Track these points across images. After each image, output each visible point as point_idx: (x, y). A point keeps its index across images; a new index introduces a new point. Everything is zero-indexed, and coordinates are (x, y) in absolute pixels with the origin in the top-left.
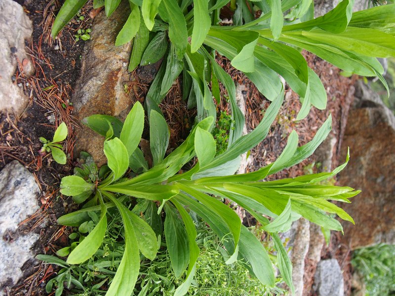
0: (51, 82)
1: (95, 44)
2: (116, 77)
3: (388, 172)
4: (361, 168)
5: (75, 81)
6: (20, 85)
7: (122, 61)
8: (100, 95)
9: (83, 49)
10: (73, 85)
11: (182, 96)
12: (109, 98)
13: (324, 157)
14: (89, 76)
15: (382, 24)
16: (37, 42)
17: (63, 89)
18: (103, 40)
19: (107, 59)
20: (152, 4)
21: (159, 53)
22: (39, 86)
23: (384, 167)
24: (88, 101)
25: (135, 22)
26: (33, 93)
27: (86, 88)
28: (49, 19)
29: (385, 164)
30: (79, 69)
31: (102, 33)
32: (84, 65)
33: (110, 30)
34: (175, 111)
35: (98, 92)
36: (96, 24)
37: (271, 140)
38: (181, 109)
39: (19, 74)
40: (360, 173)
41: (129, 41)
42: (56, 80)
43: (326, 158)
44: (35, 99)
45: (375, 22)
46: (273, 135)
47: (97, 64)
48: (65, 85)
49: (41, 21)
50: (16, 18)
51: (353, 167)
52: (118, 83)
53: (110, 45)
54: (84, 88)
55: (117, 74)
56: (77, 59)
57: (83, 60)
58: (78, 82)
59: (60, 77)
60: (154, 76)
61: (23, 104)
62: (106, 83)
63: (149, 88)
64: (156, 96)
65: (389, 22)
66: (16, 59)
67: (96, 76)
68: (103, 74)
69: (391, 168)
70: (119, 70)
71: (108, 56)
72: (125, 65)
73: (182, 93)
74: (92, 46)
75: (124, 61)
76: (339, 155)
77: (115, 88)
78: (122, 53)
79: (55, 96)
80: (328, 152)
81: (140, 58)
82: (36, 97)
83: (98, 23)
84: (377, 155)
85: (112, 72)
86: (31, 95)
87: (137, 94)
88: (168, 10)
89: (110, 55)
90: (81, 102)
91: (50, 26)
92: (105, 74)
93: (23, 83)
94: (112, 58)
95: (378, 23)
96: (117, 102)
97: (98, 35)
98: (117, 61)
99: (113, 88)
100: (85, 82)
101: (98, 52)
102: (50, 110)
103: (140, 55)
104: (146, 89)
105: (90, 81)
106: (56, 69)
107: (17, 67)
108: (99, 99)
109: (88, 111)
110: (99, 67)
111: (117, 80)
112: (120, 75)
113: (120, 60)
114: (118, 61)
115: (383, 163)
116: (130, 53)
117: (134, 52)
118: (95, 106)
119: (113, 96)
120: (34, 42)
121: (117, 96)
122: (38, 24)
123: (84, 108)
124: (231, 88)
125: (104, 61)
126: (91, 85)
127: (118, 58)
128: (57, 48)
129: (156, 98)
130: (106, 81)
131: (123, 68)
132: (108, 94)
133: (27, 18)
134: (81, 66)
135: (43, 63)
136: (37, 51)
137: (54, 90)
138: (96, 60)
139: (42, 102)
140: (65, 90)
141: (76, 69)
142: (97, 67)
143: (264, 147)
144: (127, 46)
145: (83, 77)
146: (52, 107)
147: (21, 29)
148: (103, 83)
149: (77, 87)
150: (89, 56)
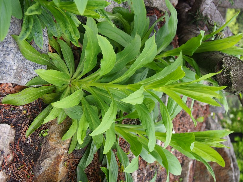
0: (23, 163)
1: (50, 138)
2: (60, 159)
3: (223, 180)
4: (207, 177)
5: (36, 159)
6: (4, 170)
7: (65, 150)
8: (50, 169)
9: (43, 140)
10: (35, 161)
11: (99, 160)
12: (55, 172)
13: (184, 175)
14: (45, 157)
15: (212, 141)
16: (17, 142)
17: (29, 165)
18: (55, 136)
19: (56, 147)
20: (83, 131)
21: (87, 141)
22: (15, 168)
23: (221, 177)
24: (43, 172)
25: (74, 128)
26: (11, 173)
27: (42, 164)
28: (25, 128)
29: (222, 175)
30: (40, 152)
31: (55, 131)
32: (42, 149)
33: (59, 130)
34: (94, 170)
35: (49, 167)
36: (52, 125)
37: (151, 173)
38: (98, 167)
39: (4, 164)
40: (207, 179)
41: (70, 138)
42: (25, 161)
43: (186, 176)
44: (12, 175)
45: (208, 139)
46: (153, 170)
47: (50, 150)
48: (31, 162)
49: (20, 130)
50: (6, 134)
51: (203, 175)
52: (61, 163)
53: (58, 139)
54: (41, 164)
55: (61, 157)
56: (39, 146)
57: (42, 146)
58: (38, 159)
59: (28, 159)
60: (83, 155)
61: (4, 180)
62: (54, 162)
63: (79, 161)
64: (83, 165)
65: (215, 141)
66: (4, 156)
67: (49, 157)
68: (53, 157)
69: (225, 178)
70: (63, 154)
71: (57, 146)
72: (66, 151)
73: (99, 158)
74: (48, 139)
75: (66, 149)
76: (194, 167)
77: (59, 166)
78: (65, 145)
79: (24, 171)
80: (187, 172)
81: (75, 146)
82: (13, 174)
83: (53, 125)
84: (217, 169)
85: (58, 156)
86: (10, 173)
87: (72, 165)
88: (93, 122)
89: (58, 145)
90: (39, 172)
91: (25, 131)
92: (54, 156)
93: (6, 169)
94: (59, 148)
95: (209, 140)
96: (59, 174)
97: (53, 132)
98: (61, 150)
99: (58, 165)
100: (42, 160)
101: (51, 143)
102: (20, 180)
103: (76, 144)
104: (77, 162)
105: (45, 160)
106: (26, 155)
107: (4, 160)
108: (49, 171)
109: (42, 178)
110: (51, 152)
111: (61, 161)
112: (63, 158)
113: (64, 149)
114: (63, 150)
115: (221, 174)
116: (70, 144)
117: (72, 143)
118: (47, 175)
119: (58, 170)
120: (15, 143)
121: (60, 171)
122: (18, 132)
123: (40, 176)
124: (127, 163)
125: (54, 148)
126: (45, 163)
127: (63, 148)
128: (28, 142)
129: (83, 166)
130: (54, 161)
131: (65, 153)
132: (55, 169)
133: (13, 129)
134: (41, 150)
135: (19, 153)
136: (16, 148)
137: (24, 168)
138: (50, 148)
139: (16, 176)
140: (30, 165)
141: (38, 151)
142: (50, 152)
143: (147, 179)
144: (68, 140)
145: (42, 157)
146: (21, 178)
147: (8, 138)
148: (53, 162)
149: (37, 163)
150: (46, 144)
